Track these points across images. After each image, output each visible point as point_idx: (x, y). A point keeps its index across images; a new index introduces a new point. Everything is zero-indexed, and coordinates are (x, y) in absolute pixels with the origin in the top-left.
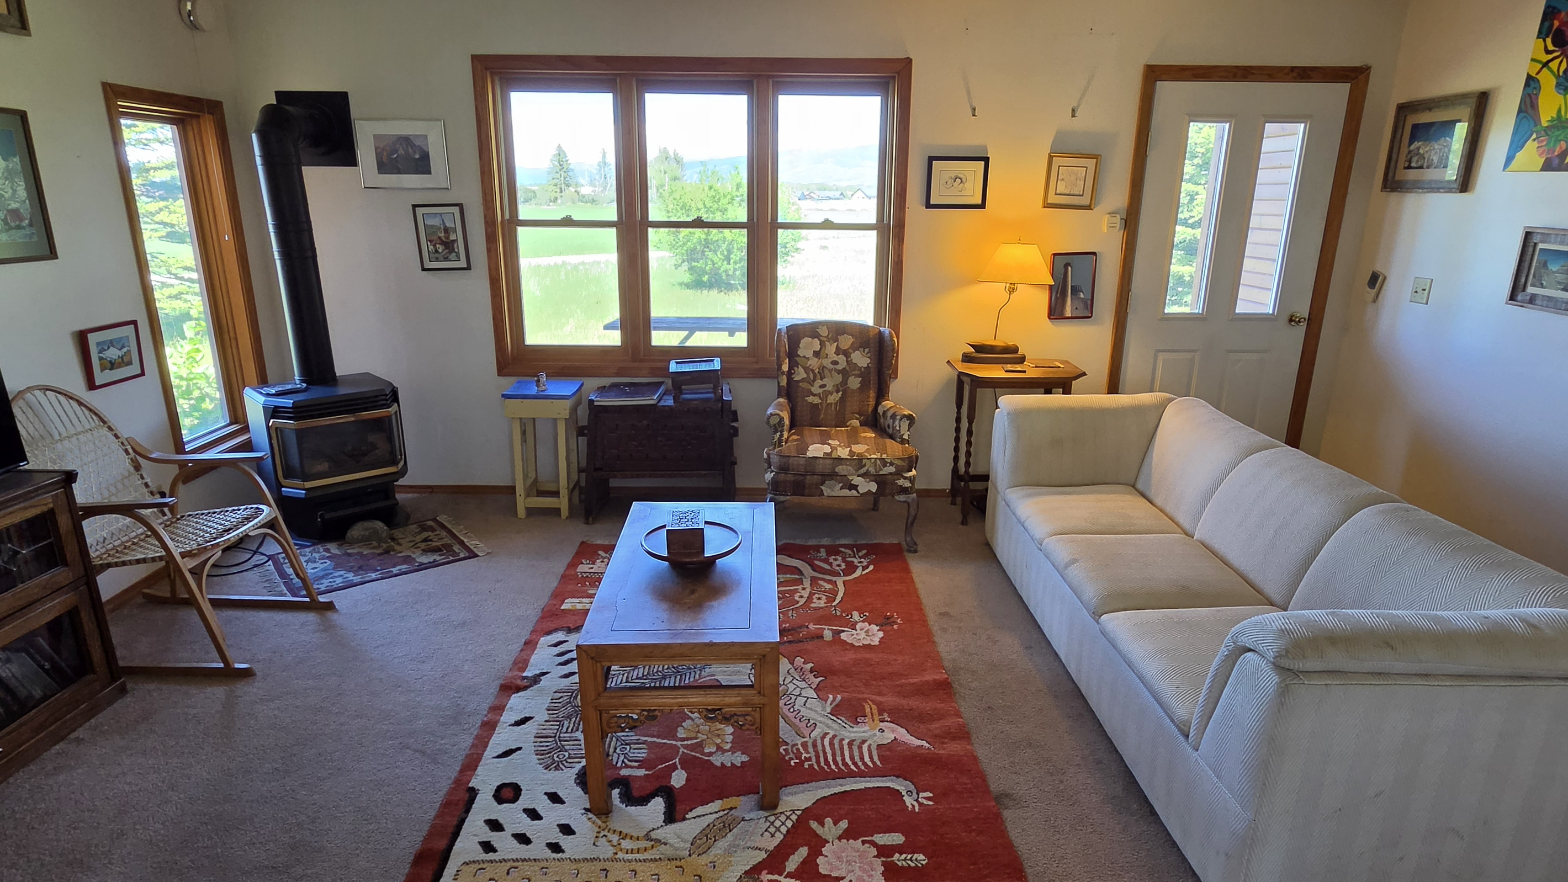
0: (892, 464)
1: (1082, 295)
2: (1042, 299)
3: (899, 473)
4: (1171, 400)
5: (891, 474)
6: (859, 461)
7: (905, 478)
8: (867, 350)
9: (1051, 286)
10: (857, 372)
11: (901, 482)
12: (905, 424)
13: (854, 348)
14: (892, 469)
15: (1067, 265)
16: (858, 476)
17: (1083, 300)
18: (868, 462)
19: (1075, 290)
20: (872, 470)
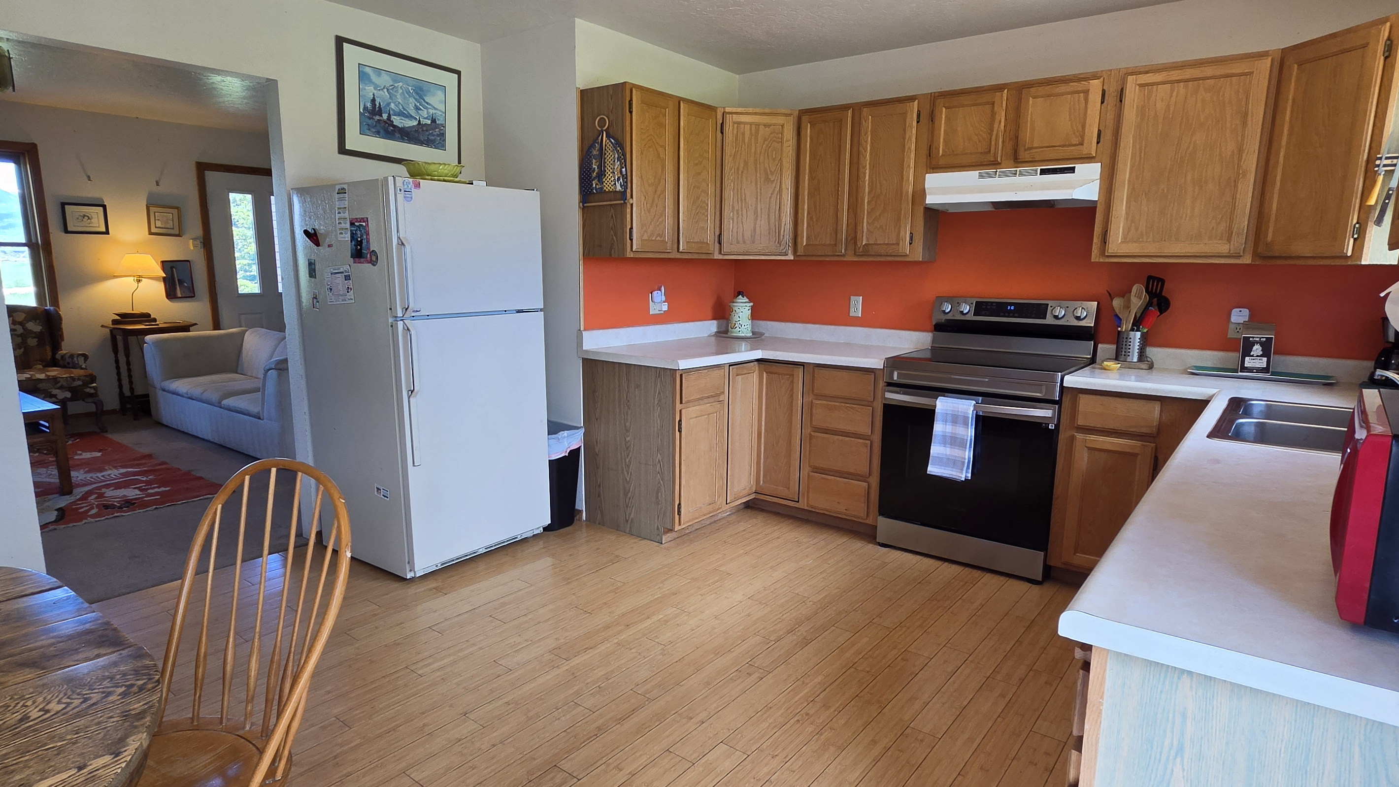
0: (79, 379)
1: (186, 285)
2: (160, 287)
3: (85, 385)
4: (247, 330)
5: (80, 386)
6: (55, 380)
7: (91, 387)
8: (38, 321)
9: (164, 278)
10: (34, 335)
11: (88, 390)
12: (81, 359)
13: (27, 320)
14: (80, 383)
15: (172, 268)
16: (56, 389)
17: (188, 288)
18: (61, 380)
19: (181, 282)
20: (65, 384)
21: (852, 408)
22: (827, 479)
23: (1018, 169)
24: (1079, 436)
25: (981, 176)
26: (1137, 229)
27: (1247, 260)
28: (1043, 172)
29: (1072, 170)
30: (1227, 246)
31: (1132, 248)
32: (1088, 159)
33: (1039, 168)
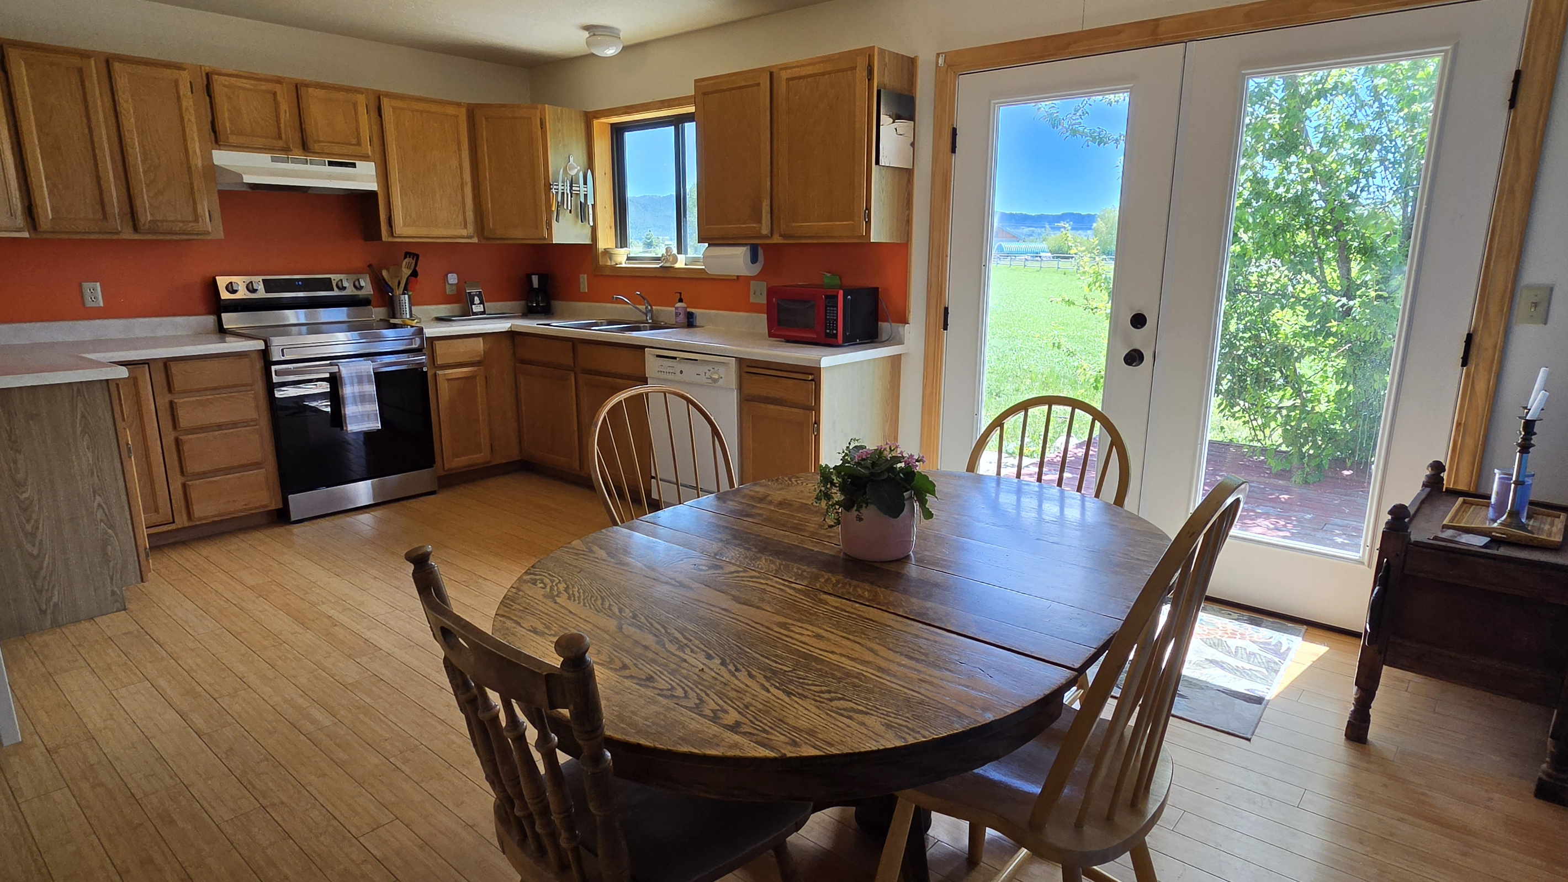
21: (231, 397)
22: (215, 481)
23: (308, 158)
24: (439, 372)
25: (273, 160)
26: (411, 217)
27: (475, 240)
28: (331, 164)
29: (354, 165)
30: (465, 231)
31: (410, 231)
32: (365, 158)
33: (327, 160)
